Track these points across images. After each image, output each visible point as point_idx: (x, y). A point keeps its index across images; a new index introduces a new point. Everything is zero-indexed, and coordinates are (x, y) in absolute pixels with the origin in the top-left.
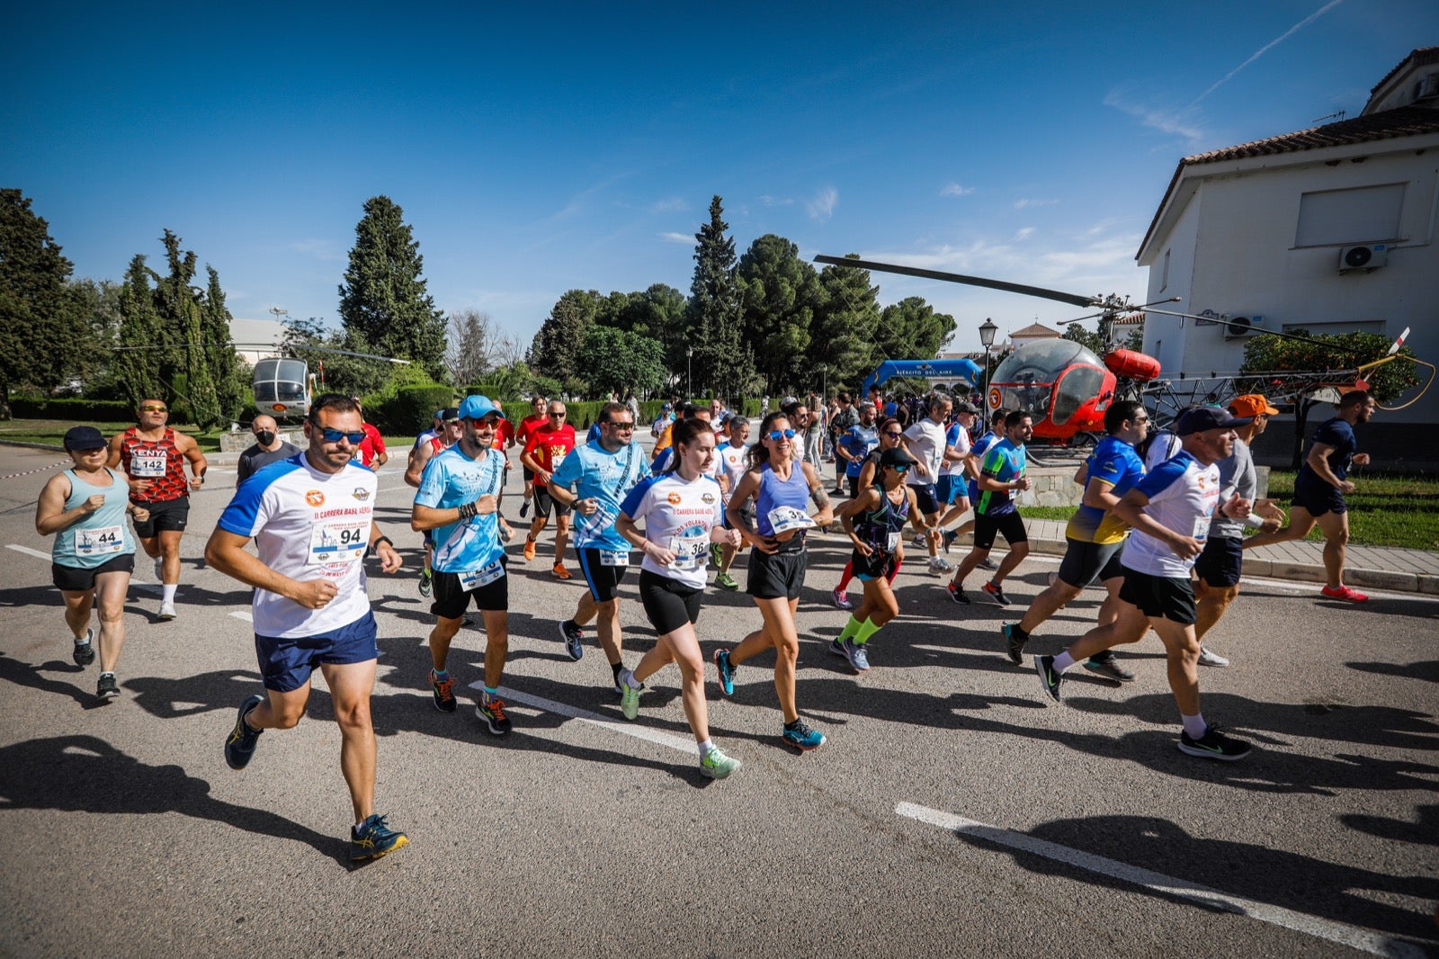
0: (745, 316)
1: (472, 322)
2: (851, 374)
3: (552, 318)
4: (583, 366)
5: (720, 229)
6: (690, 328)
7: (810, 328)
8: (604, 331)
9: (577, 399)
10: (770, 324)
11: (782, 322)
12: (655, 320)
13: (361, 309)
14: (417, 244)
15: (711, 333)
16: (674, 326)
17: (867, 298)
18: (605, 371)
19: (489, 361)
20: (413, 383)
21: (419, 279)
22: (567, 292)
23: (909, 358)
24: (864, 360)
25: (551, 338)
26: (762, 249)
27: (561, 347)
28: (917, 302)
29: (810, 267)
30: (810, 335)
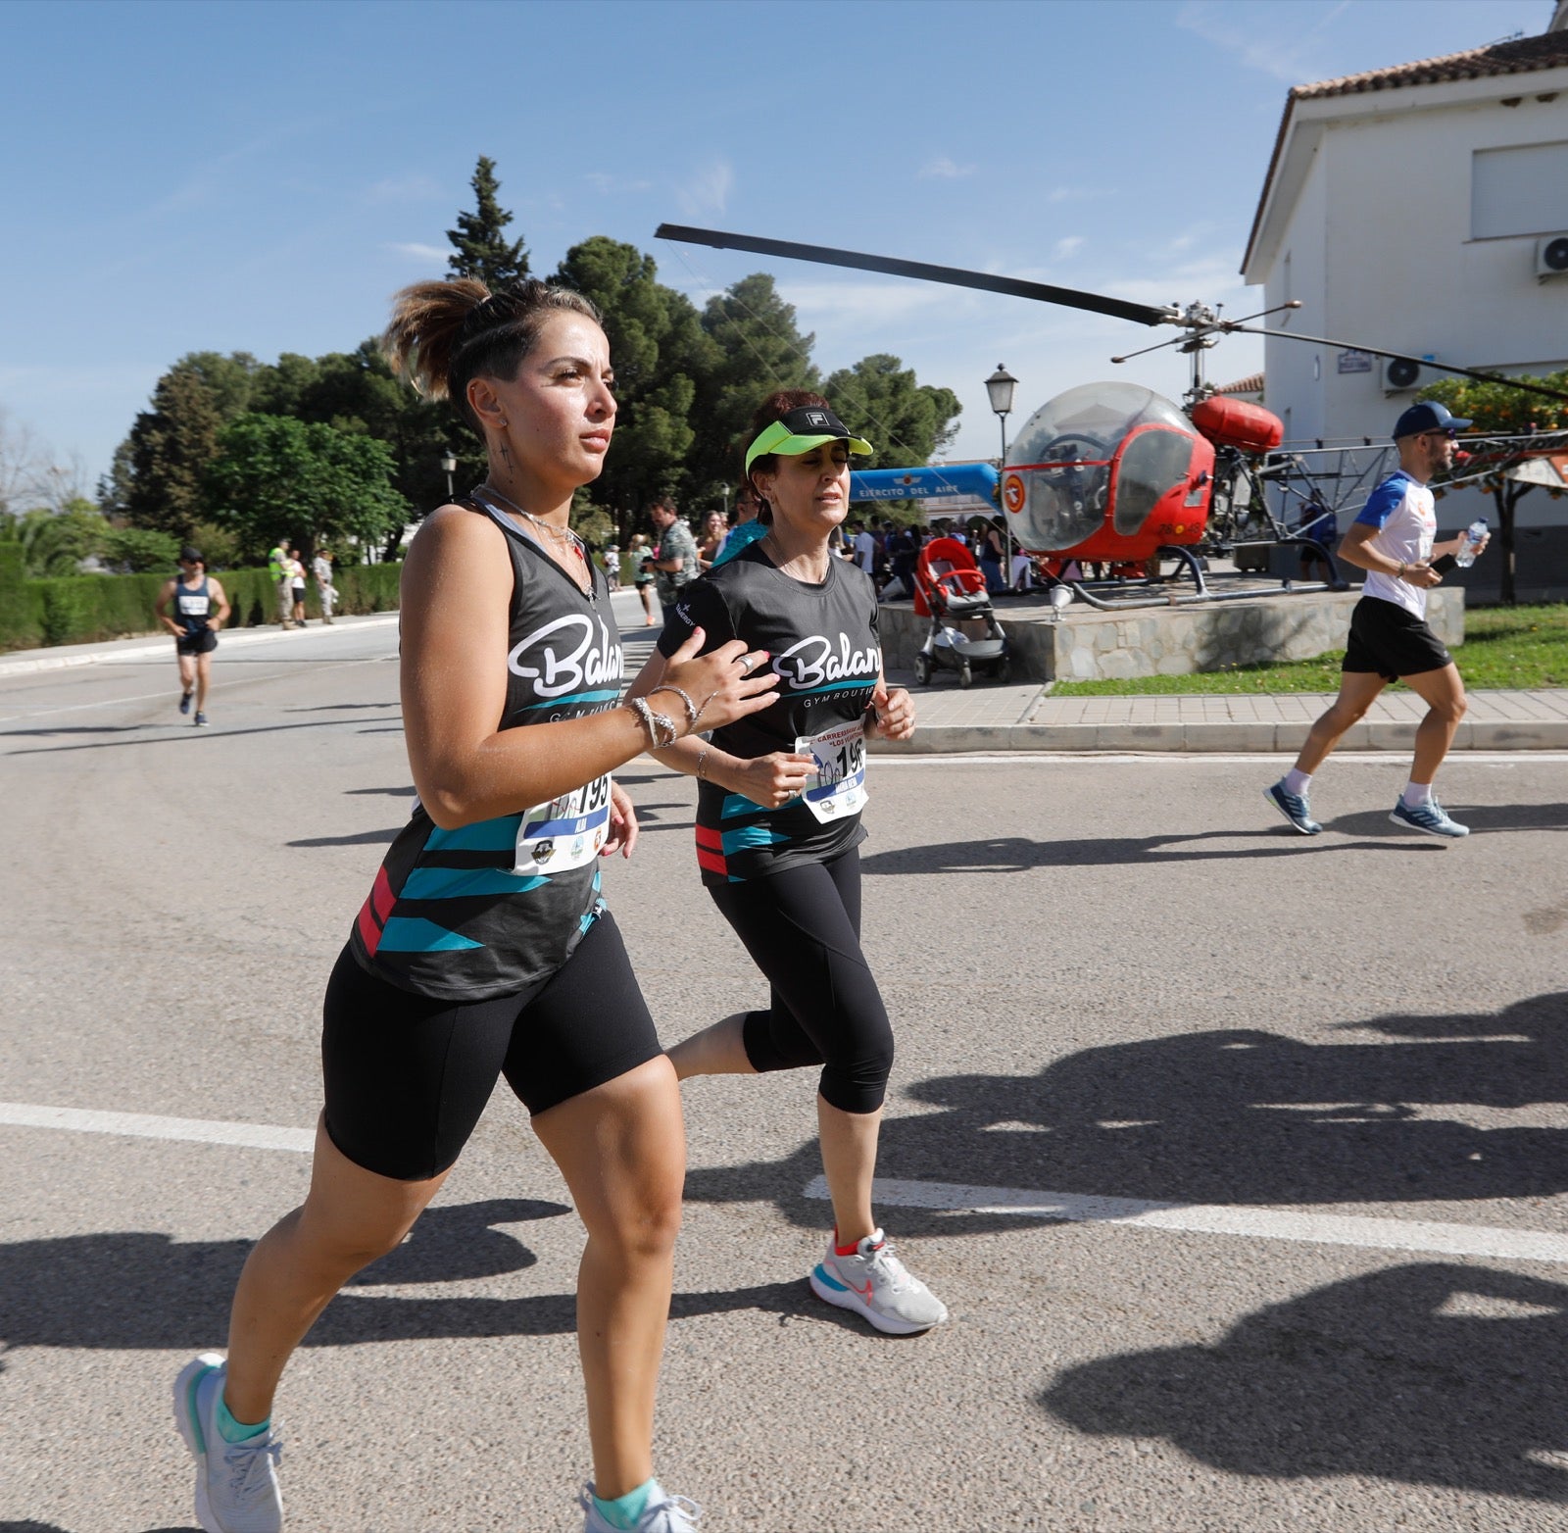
3: (151, 411)
4: (221, 497)
5: (497, 223)
7: (691, 414)
8: (262, 423)
11: (635, 405)
12: (378, 407)
17: (793, 355)
19: (11, 507)
22: (182, 357)
23: (880, 466)
25: (153, 452)
26: (585, 265)
27: (175, 469)
28: (887, 363)
29: (683, 298)
30: (693, 428)
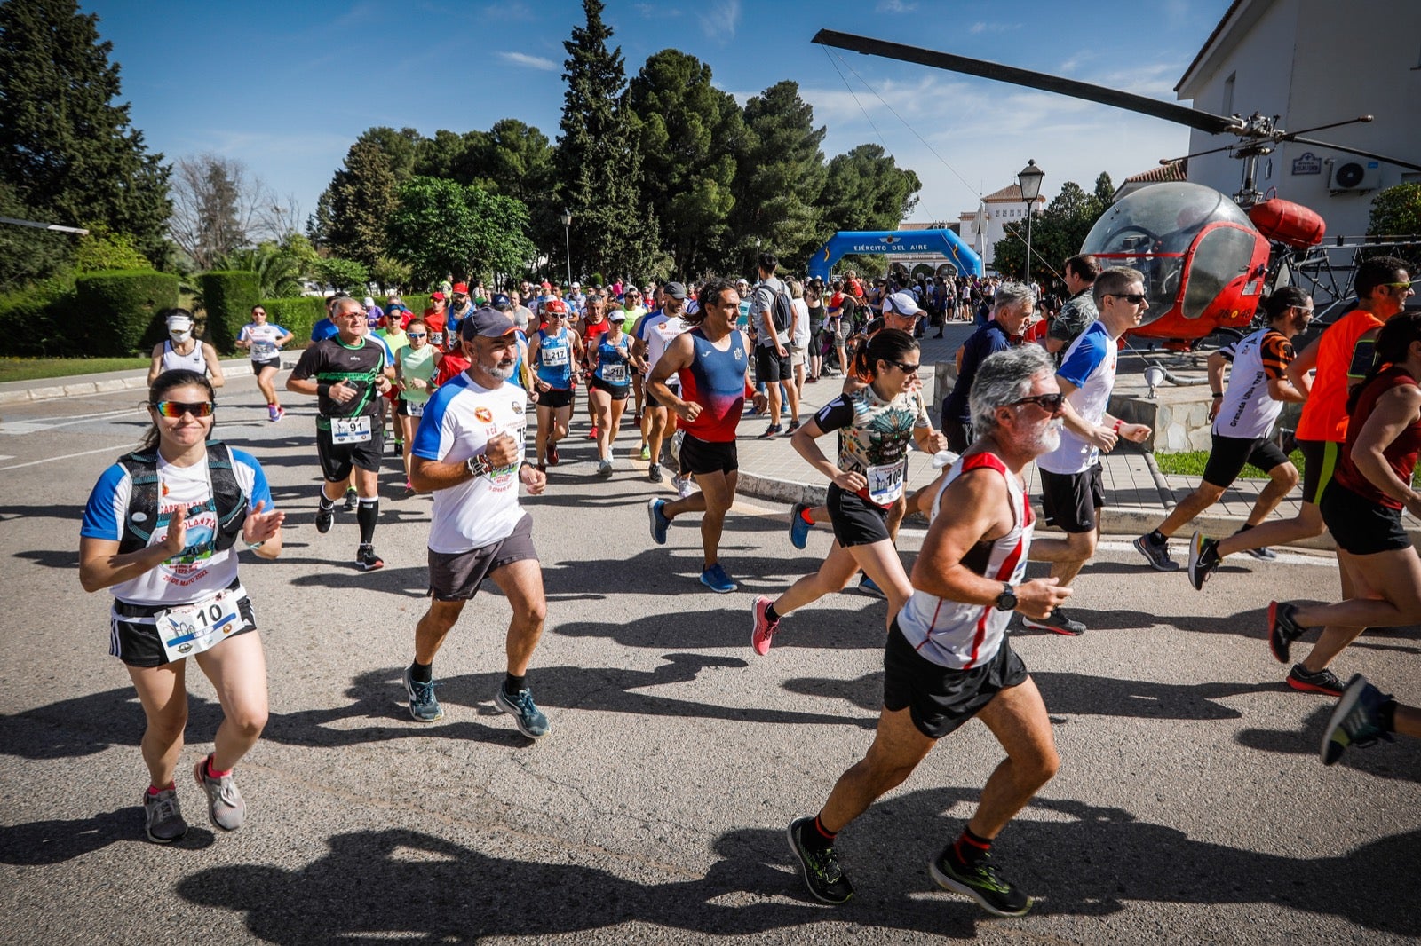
0: (644, 166)
1: (217, 174)
2: (791, 250)
3: (345, 170)
4: (399, 239)
5: (601, 36)
6: (559, 186)
7: (733, 185)
8: (431, 185)
9: (393, 292)
10: (677, 180)
11: (693, 177)
12: (506, 172)
13: (15, 150)
14: (108, 46)
15: (595, 191)
16: (533, 184)
17: (810, 143)
18: (435, 248)
19: (248, 236)
20: (117, 268)
21: (115, 103)
22: (367, 130)
23: (866, 228)
24: (809, 231)
25: (347, 200)
26: (660, 71)
27: (362, 213)
28: (873, 151)
29: (731, 97)
30: (735, 195)
